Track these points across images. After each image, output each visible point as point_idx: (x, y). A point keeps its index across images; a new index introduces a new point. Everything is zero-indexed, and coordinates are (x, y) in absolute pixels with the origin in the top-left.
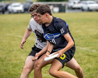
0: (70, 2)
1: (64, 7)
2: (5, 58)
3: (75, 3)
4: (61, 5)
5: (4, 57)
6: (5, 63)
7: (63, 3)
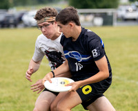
0: (121, 10)
1: (112, 17)
2: (19, 98)
3: (127, 11)
4: (106, 14)
5: (16, 96)
6: (18, 105)
7: (109, 11)
